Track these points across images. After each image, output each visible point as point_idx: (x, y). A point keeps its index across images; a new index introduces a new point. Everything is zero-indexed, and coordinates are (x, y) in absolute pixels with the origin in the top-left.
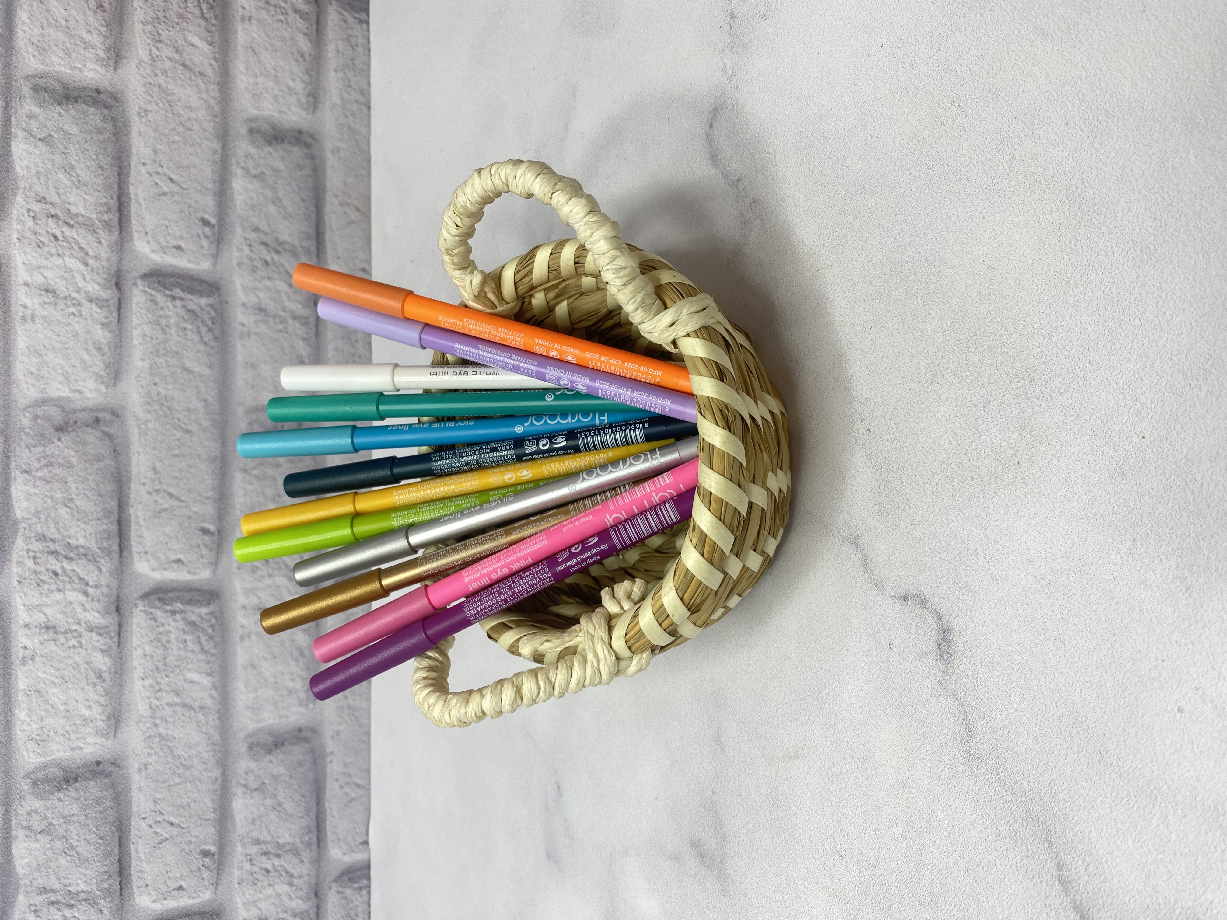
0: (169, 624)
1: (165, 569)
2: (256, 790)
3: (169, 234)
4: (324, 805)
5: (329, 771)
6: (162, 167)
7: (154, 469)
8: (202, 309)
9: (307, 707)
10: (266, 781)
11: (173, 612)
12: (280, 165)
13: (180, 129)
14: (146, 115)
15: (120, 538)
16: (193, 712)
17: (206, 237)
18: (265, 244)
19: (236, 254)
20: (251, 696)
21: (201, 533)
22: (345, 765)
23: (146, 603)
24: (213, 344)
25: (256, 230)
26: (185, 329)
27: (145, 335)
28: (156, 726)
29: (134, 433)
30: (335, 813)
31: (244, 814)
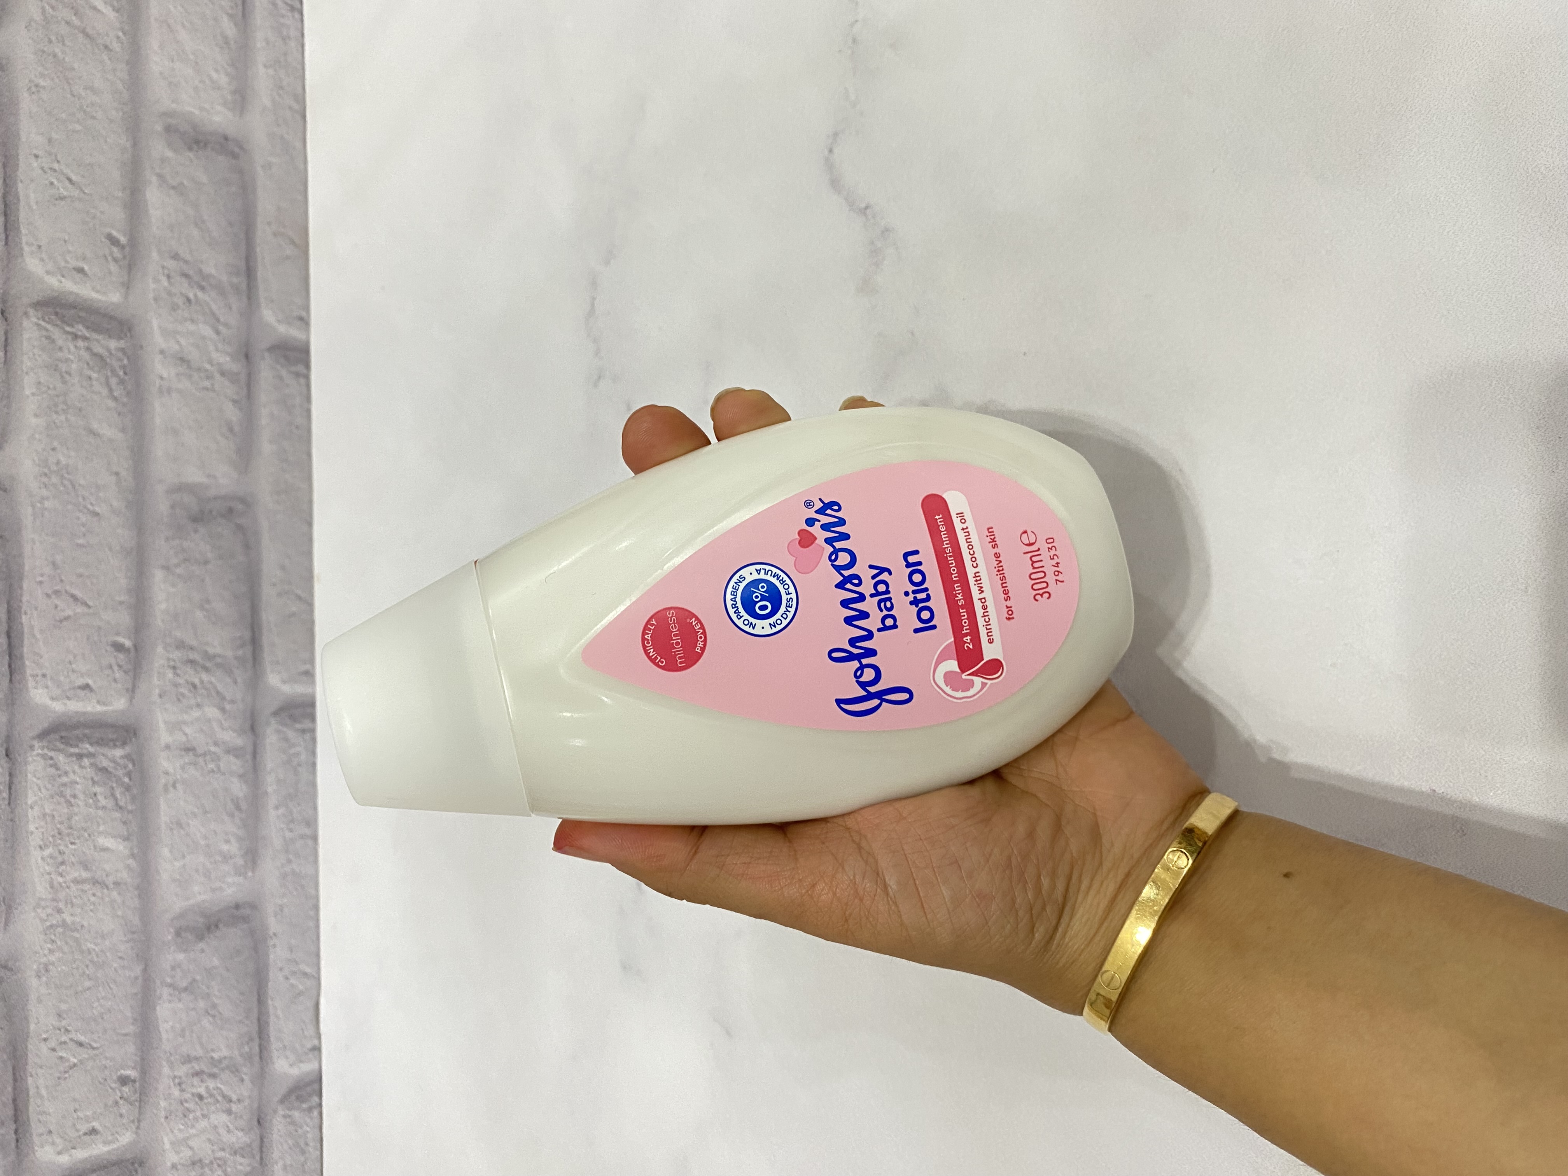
0: (74, 772)
1: (68, 698)
2: (186, 989)
3: (69, 252)
4: (266, 1003)
5: (272, 958)
6: (58, 162)
7: (54, 564)
8: (111, 354)
9: (245, 875)
10: (198, 978)
11: (80, 756)
12: (204, 179)
13: (80, 115)
14: (38, 91)
15: (10, 656)
16: (105, 891)
17: (115, 260)
18: (186, 275)
19: (152, 286)
20: (177, 864)
21: (113, 649)
22: (291, 949)
23: (45, 743)
24: (125, 400)
25: (176, 257)
26: (90, 378)
27: (39, 383)
28: (59, 911)
29: (27, 514)
30: (279, 1013)
31: (171, 1023)
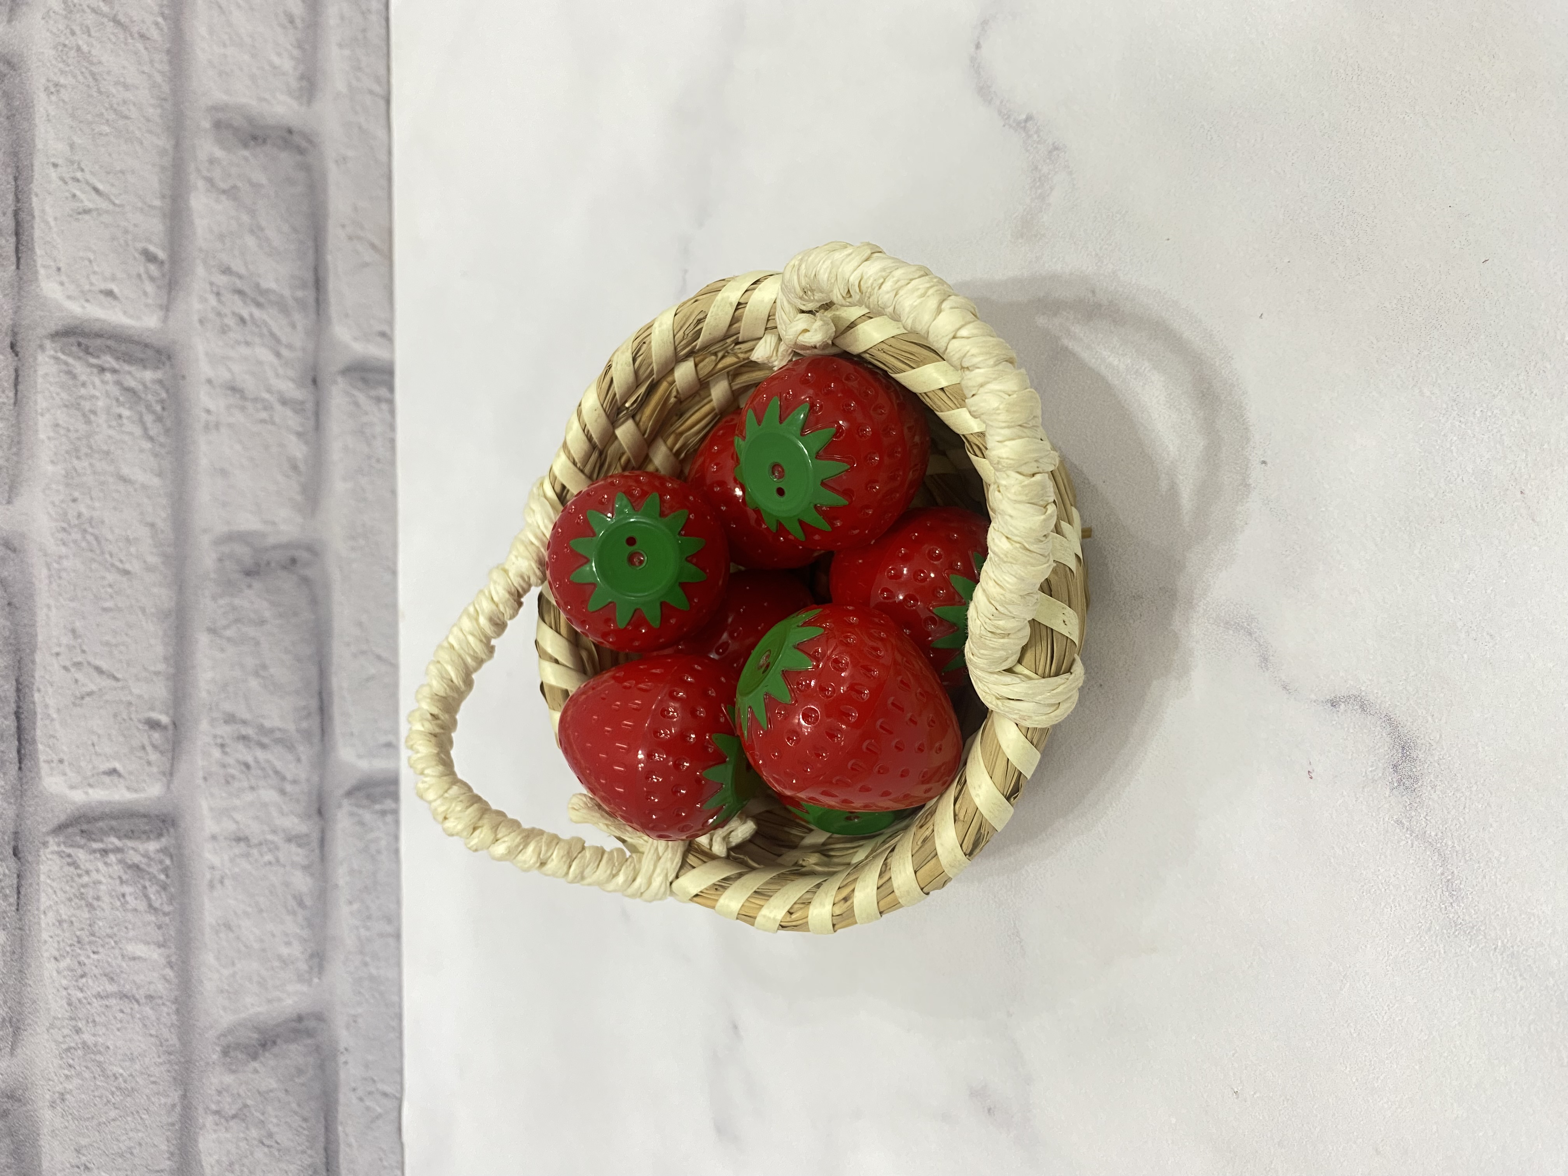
0: (98, 871)
1: (90, 785)
2: (234, 1117)
3: (95, 273)
4: (336, 1129)
5: (342, 1075)
6: (82, 170)
7: (73, 631)
8: (145, 386)
9: (309, 982)
10: (249, 1102)
11: (105, 852)
12: (260, 177)
13: (112, 116)
14: (58, 91)
15: (19, 739)
16: (136, 1006)
17: (152, 279)
18: (240, 292)
19: (197, 306)
20: (226, 972)
21: (146, 727)
22: (367, 1066)
23: (62, 839)
24: (162, 439)
25: (227, 271)
26: (120, 416)
27: (57, 425)
28: (78, 1031)
29: (40, 574)
30: (352, 1140)
31: (216, 1157)
